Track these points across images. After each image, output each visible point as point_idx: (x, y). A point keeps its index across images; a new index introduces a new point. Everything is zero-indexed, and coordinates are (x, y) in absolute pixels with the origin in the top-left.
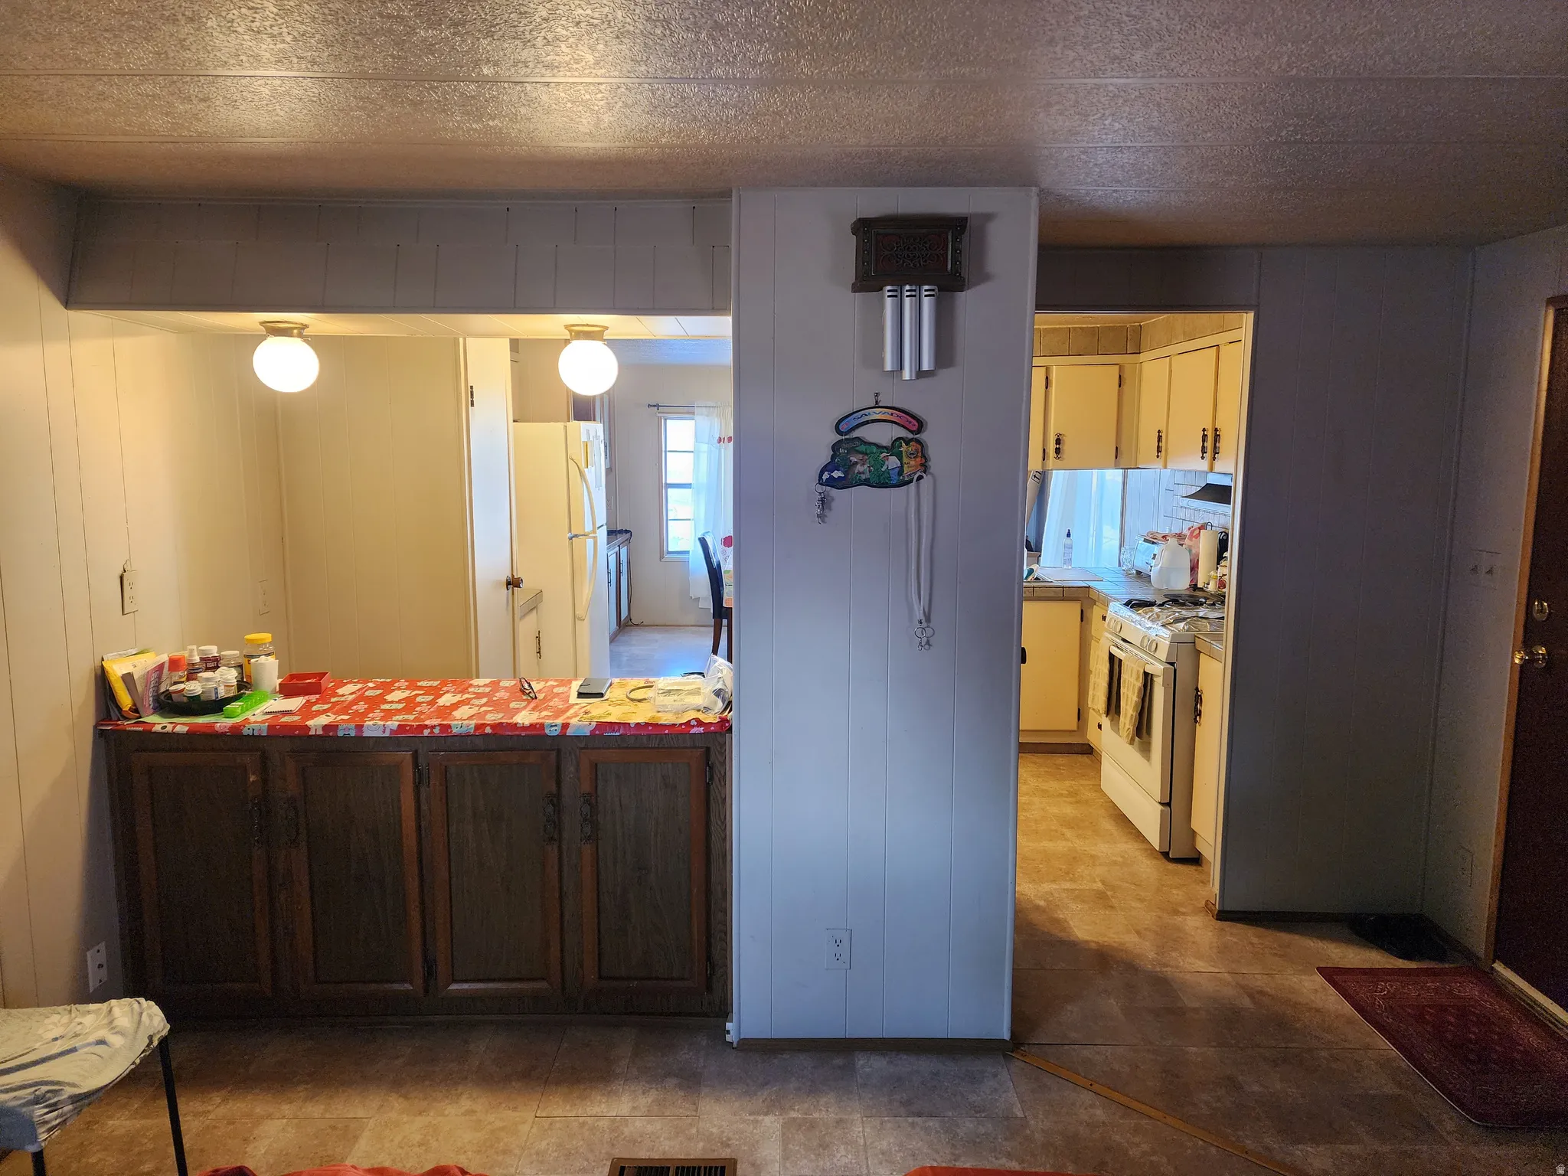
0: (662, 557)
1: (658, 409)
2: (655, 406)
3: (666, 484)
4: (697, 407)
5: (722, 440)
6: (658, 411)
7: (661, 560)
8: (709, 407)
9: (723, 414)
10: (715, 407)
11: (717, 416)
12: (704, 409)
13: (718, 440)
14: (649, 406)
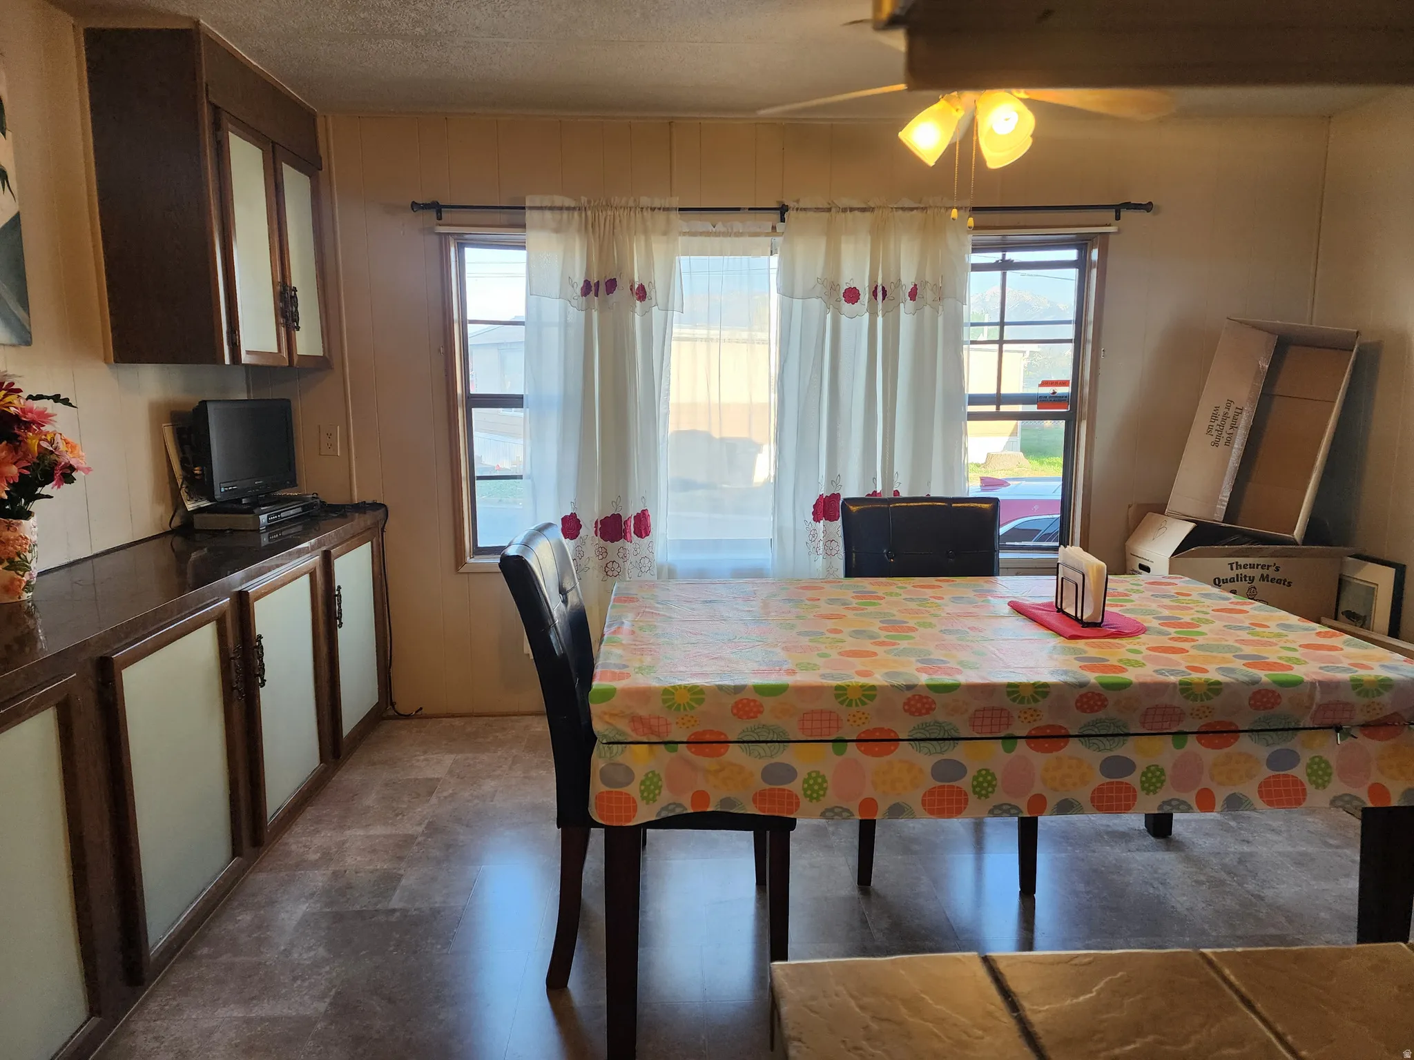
0: (461, 560)
1: (439, 216)
2: (426, 207)
3: (469, 396)
4: (531, 208)
5: (593, 288)
6: (440, 222)
7: (457, 569)
8: (561, 209)
9: (593, 226)
10: (574, 209)
11: (579, 231)
12: (548, 214)
13: (582, 289)
14: (415, 206)
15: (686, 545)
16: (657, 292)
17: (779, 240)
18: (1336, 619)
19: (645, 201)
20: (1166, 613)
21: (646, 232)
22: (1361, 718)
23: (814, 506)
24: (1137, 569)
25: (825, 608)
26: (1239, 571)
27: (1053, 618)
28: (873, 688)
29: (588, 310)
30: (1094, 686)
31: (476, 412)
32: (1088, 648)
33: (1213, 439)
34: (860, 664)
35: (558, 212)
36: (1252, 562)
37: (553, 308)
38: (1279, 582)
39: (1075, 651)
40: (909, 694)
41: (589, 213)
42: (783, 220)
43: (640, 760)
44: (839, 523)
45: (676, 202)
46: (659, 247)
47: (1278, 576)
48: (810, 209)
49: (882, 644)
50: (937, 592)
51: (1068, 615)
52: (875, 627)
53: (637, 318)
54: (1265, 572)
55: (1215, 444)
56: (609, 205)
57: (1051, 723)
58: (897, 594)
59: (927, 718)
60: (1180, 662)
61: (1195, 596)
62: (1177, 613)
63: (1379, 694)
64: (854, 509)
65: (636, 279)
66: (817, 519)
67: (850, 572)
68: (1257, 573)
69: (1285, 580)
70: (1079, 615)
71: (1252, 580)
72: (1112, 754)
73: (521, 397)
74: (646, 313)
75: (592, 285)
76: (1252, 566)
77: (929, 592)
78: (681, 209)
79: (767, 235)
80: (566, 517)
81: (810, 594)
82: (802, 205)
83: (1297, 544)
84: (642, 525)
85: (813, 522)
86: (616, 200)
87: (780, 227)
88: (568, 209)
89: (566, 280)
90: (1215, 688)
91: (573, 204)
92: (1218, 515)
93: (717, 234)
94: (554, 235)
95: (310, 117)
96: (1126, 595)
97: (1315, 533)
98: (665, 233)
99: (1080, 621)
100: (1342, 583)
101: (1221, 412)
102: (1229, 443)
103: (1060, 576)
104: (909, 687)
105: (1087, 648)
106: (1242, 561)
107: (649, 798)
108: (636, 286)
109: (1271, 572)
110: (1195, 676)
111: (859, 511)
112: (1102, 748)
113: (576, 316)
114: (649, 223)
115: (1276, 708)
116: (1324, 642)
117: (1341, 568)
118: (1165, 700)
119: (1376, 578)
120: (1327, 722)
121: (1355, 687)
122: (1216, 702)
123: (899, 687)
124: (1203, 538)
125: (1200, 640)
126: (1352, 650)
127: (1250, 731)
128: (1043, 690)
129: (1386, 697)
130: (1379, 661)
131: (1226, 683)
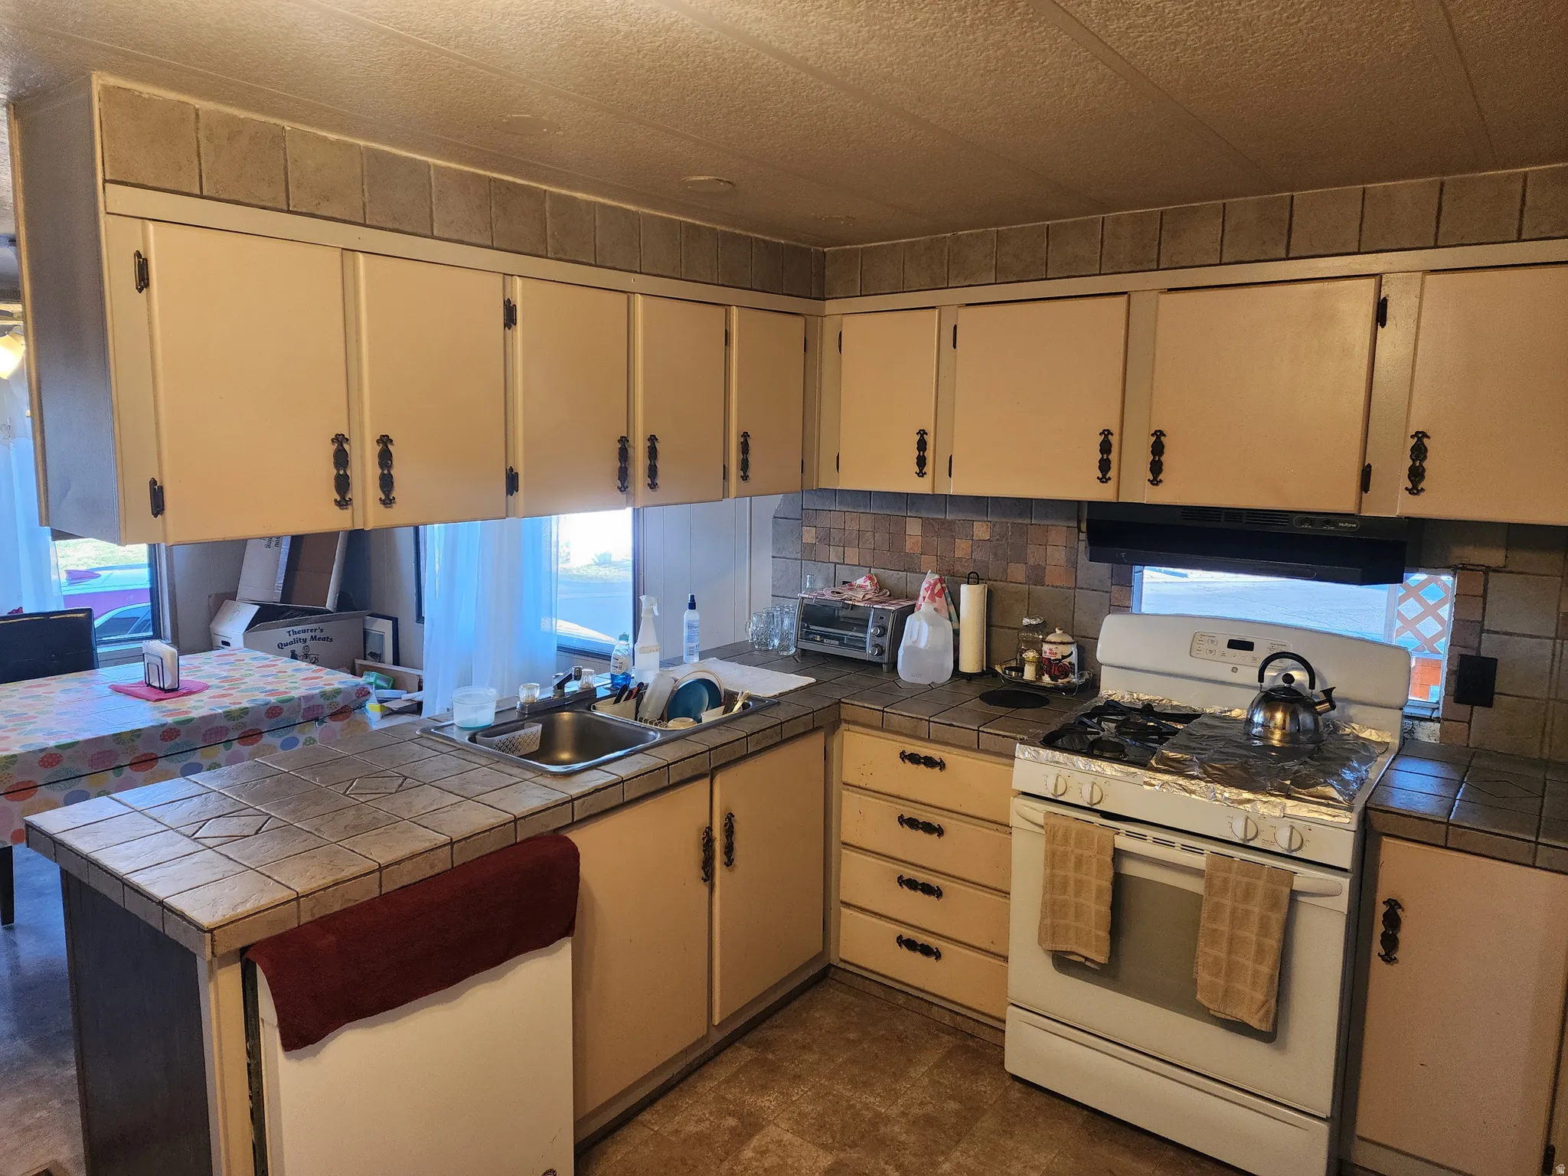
20: (225, 674)
22: (329, 712)
24: (221, 645)
26: (295, 636)
27: (144, 691)
30: (171, 724)
32: (169, 704)
36: (304, 629)
38: (324, 639)
39: (158, 708)
40: (42, 755)
47: (322, 635)
49: (10, 730)
51: (154, 687)
54: (313, 634)
57: (146, 752)
58: (11, 696)
59: (57, 768)
60: (227, 701)
61: (247, 660)
62: (231, 674)
63: (335, 697)
68: (307, 635)
69: (328, 638)
70: (162, 686)
71: (305, 641)
72: (187, 762)
76: (304, 631)
77: (41, 690)
83: (332, 613)
90: (245, 711)
92: (275, 596)
96: (200, 667)
97: (344, 602)
99: (162, 690)
100: (366, 633)
102: (278, 544)
103: (146, 662)
104: (42, 750)
105: (167, 705)
106: (296, 628)
109: (318, 634)
110: (233, 707)
112: (180, 760)
115: (283, 715)
116: (314, 675)
117: (364, 624)
118: (216, 724)
119: (383, 628)
120: (310, 717)
121: (322, 696)
122: (246, 719)
123: (33, 752)
124: (266, 615)
125: (243, 687)
126: (328, 677)
127: (269, 731)
128: (136, 734)
129: (339, 698)
130: (338, 680)
131: (251, 708)
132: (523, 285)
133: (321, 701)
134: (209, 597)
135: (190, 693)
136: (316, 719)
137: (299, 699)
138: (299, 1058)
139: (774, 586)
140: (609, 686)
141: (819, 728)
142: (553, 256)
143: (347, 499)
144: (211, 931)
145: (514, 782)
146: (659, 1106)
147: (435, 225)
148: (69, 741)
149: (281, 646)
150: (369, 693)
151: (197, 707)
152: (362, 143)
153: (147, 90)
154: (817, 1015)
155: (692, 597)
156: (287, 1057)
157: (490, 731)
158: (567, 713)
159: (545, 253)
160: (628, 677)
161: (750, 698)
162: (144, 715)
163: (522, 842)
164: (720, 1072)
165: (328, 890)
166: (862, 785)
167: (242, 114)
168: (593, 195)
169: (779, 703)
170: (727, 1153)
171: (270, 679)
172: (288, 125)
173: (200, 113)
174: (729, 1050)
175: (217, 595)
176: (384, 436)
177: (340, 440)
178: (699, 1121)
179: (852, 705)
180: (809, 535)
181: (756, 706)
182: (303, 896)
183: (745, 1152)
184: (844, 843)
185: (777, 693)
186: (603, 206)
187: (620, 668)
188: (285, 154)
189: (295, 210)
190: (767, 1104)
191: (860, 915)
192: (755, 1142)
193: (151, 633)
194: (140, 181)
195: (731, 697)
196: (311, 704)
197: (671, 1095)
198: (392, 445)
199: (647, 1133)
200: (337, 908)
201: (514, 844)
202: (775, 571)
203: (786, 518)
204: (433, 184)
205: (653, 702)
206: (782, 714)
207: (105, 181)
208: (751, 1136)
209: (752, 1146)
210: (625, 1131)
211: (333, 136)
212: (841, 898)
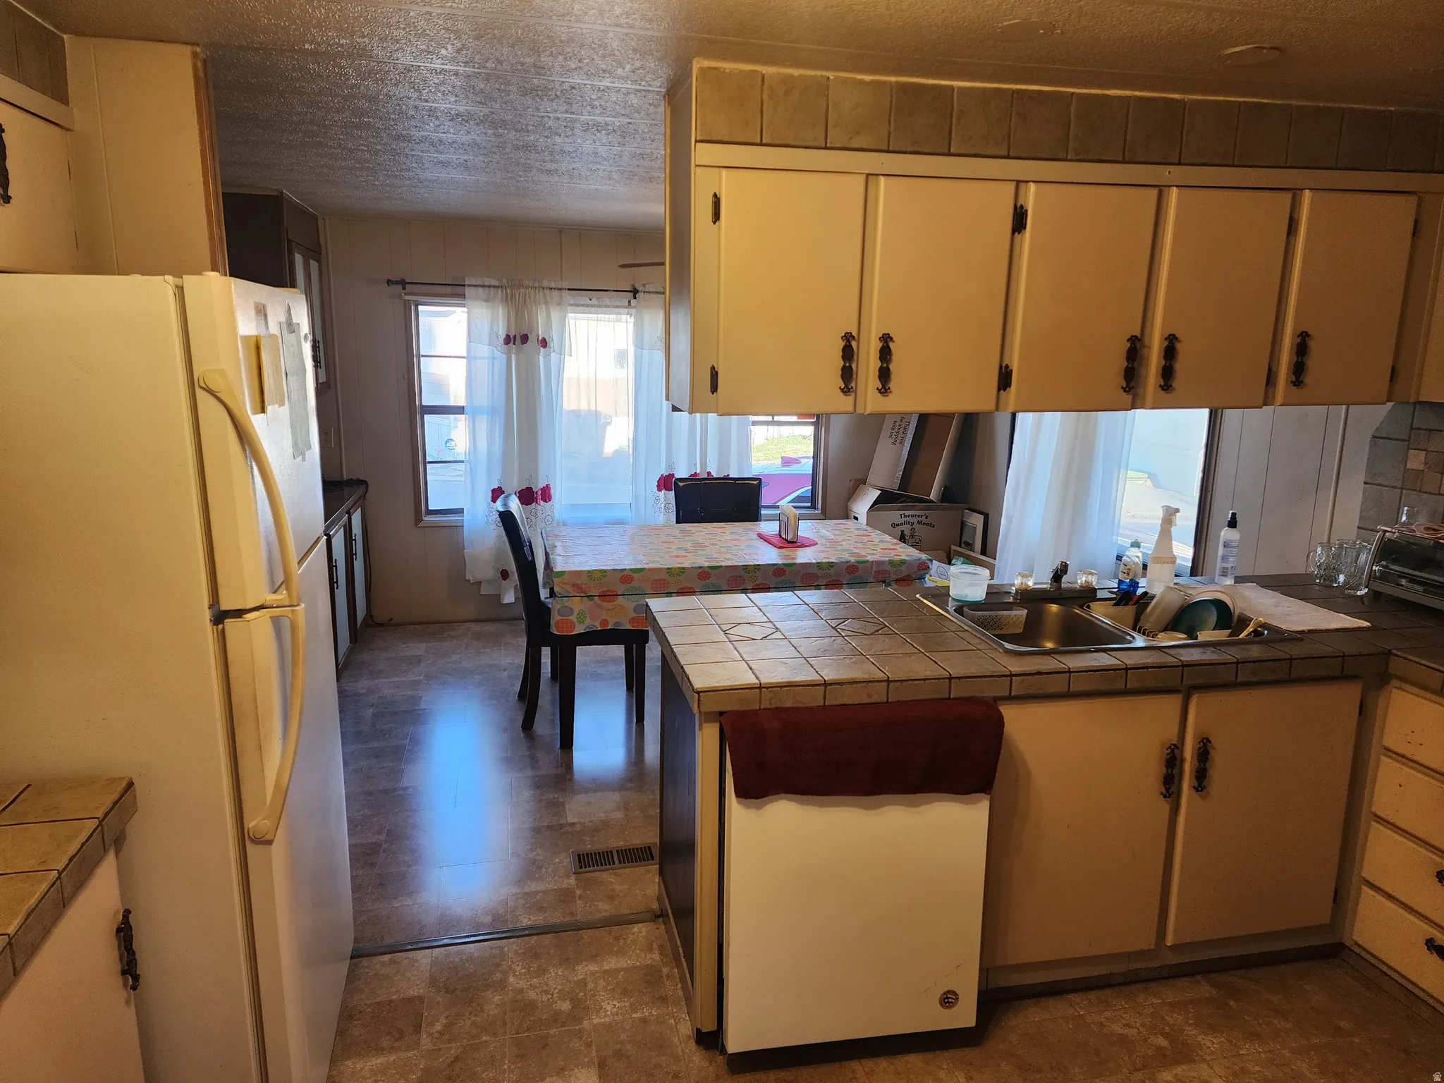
0: (418, 518)
1: (404, 289)
2: (397, 283)
3: (422, 407)
4: (469, 285)
5: (512, 340)
6: (405, 291)
7: (416, 525)
8: (489, 286)
9: (511, 299)
10: (498, 287)
11: (502, 301)
12: (480, 290)
13: (504, 340)
14: (389, 282)
15: (575, 507)
16: (554, 344)
17: (633, 311)
18: (960, 546)
19: (545, 283)
21: (546, 303)
22: (893, 577)
23: (658, 481)
25: (663, 538)
26: (905, 519)
27: (774, 539)
28: (684, 568)
29: (509, 354)
30: (781, 565)
31: (427, 417)
32: (787, 552)
33: (893, 440)
34: (679, 560)
35: (488, 288)
36: (913, 514)
37: (484, 350)
38: (928, 524)
39: (779, 553)
40: (700, 571)
41: (508, 290)
42: (635, 298)
43: (576, 604)
44: (672, 493)
45: (566, 285)
46: (555, 315)
47: (927, 521)
48: (653, 292)
49: (691, 552)
50: (723, 530)
51: (783, 539)
52: (688, 546)
53: (541, 358)
54: (920, 519)
55: (894, 443)
56: (521, 286)
57: (762, 582)
58: (702, 531)
59: (707, 581)
61: (852, 529)
63: (901, 566)
64: (681, 484)
65: (540, 334)
66: (659, 489)
67: (678, 521)
68: (915, 520)
69: (931, 524)
71: (913, 524)
73: (463, 407)
74: (547, 356)
75: (511, 337)
76: (912, 516)
77: (720, 530)
78: (569, 289)
79: (625, 307)
80: (494, 489)
81: (656, 532)
82: (647, 289)
83: (935, 503)
84: (546, 494)
85: (657, 492)
86: (527, 283)
87: (633, 302)
88: (494, 287)
89: (493, 333)
90: (831, 565)
91: (497, 283)
92: (894, 486)
93: (593, 306)
94: (485, 304)
95: (315, 219)
97: (948, 495)
98: (558, 304)
99: (786, 540)
100: (963, 524)
101: (897, 424)
102: (902, 442)
104: (700, 568)
105: (785, 552)
106: (907, 513)
107: (581, 622)
108: (540, 338)
109: (923, 519)
110: (824, 561)
111: (683, 486)
113: (501, 356)
114: (549, 298)
115: (858, 573)
116: (892, 547)
117: (963, 516)
118: (810, 571)
119: (976, 521)
120: (880, 579)
121: (890, 563)
122: (832, 571)
123: (695, 568)
124: (886, 499)
125: (839, 548)
126: (901, 550)
127: (848, 584)
128: (758, 567)
129: (903, 568)
130: (908, 553)
131: (836, 563)
132: (1037, 191)
133: (889, 568)
134: (851, 481)
135: (803, 546)
136: (884, 582)
137: (872, 562)
138: (748, 807)
139: (1361, 518)
140: (1116, 590)
141: (1354, 677)
142: (1074, 158)
143: (850, 387)
144: (698, 693)
145: (968, 649)
146: (1093, 995)
147: (953, 143)
148: (716, 564)
149: (894, 525)
150: (929, 568)
151: (804, 556)
152: (893, 79)
153: (728, 66)
154: (1308, 987)
155: (1234, 515)
156: (738, 802)
157: (975, 606)
158: (1056, 606)
159: (1065, 155)
160: (1134, 584)
161: (1265, 626)
162: (769, 556)
163: (955, 699)
164: (1170, 993)
165: (783, 689)
166: (1408, 754)
167: (796, 72)
168: (1128, 90)
169: (1302, 640)
170: (1145, 1067)
171: (860, 545)
172: (831, 75)
173: (766, 77)
174: (1186, 979)
175: (856, 480)
176: (885, 334)
177: (848, 337)
178: (1127, 1025)
179: (1406, 659)
180: (1416, 461)
181: (1269, 635)
182: (764, 688)
183: (1164, 1074)
184: (1376, 815)
185: (1305, 628)
186: (1140, 99)
187: (1128, 574)
188: (828, 100)
189: (832, 145)
190: (1209, 1044)
191: (1384, 900)
192: (1179, 1070)
193: (810, 504)
194: (719, 138)
195: (1244, 621)
196: (881, 568)
197: (1108, 992)
198: (893, 342)
199: (1071, 1011)
200: (789, 705)
201: (946, 699)
202: (1365, 498)
203: (1389, 439)
204: (955, 105)
205: (1157, 612)
206: (1296, 650)
207: (696, 141)
208: (1177, 1063)
209: (1174, 1072)
210: (1051, 1002)
211: (868, 78)
212: (1364, 875)
